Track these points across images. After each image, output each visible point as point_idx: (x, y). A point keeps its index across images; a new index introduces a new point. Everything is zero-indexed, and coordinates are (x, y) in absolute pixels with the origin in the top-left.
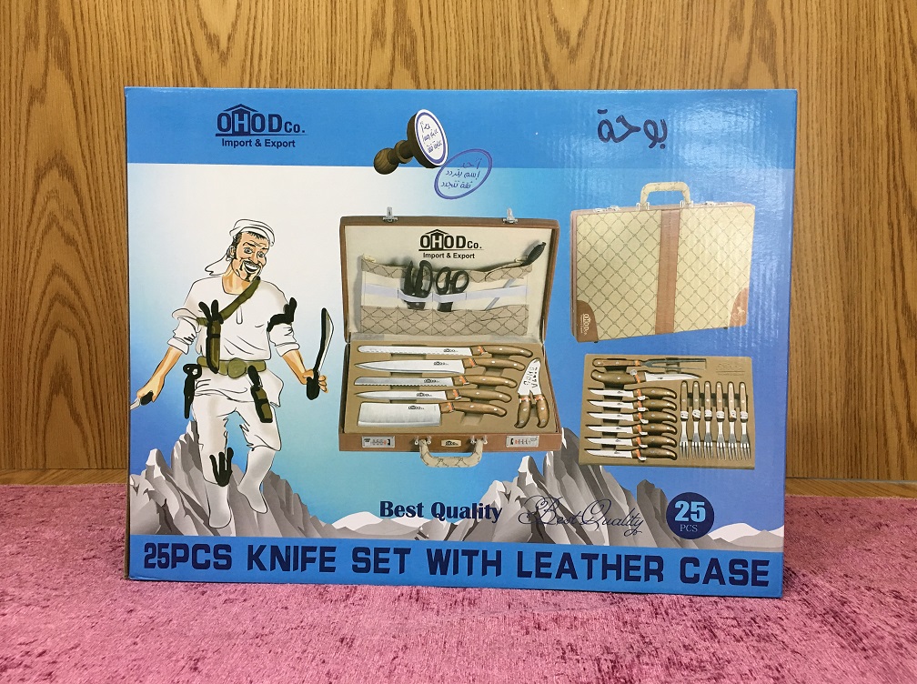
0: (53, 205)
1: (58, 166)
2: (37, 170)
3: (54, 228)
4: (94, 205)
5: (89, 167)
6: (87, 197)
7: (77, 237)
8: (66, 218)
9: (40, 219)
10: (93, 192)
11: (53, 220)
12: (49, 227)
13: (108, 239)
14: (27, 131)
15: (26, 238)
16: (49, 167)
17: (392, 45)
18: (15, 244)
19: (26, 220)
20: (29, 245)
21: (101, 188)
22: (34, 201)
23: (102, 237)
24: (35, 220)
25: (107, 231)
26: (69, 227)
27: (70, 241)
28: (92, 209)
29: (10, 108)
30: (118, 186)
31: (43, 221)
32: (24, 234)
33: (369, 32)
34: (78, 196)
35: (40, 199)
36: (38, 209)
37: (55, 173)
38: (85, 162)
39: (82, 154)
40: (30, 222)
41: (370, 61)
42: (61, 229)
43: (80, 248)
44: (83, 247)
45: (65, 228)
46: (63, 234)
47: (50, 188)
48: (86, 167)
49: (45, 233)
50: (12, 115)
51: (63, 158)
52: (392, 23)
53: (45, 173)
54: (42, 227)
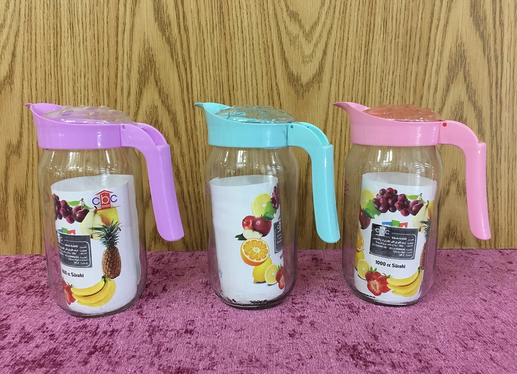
0: (308, 50)
1: (302, 85)
2: (320, 81)
3: (307, 28)
4: (270, 51)
5: (274, 84)
6: (277, 57)
7: (287, 19)
8: (297, 37)
9: (320, 36)
10: (272, 62)
11: (308, 36)
12: (313, 28)
13: (259, 18)
14: (327, 114)
15: (334, 18)
16: (310, 83)
17: (8, 191)
18: (344, 12)
19: (333, 35)
20: (332, 11)
21: (264, 66)
22: (325, 53)
23: (265, 20)
24: (325, 34)
25: (260, 26)
26: (294, 29)
27: (294, 16)
28: (272, 46)
29: (341, 136)
30: (249, 68)
31: (317, 34)
32: (336, 21)
33: (29, 201)
34: (285, 59)
35: (319, 54)
36: (321, 47)
37: (305, 79)
38: (278, 89)
39: (279, 97)
40: (330, 33)
41: (27, 179)
42: (301, 27)
43: (285, 9)
44: (282, 9)
45: (298, 27)
46: (300, 22)
47: (309, 64)
48: (277, 85)
49: (316, 23)
50: (339, 129)
51: (297, 92)
52: (9, 209)
53: (313, 79)
54: (318, 29)
